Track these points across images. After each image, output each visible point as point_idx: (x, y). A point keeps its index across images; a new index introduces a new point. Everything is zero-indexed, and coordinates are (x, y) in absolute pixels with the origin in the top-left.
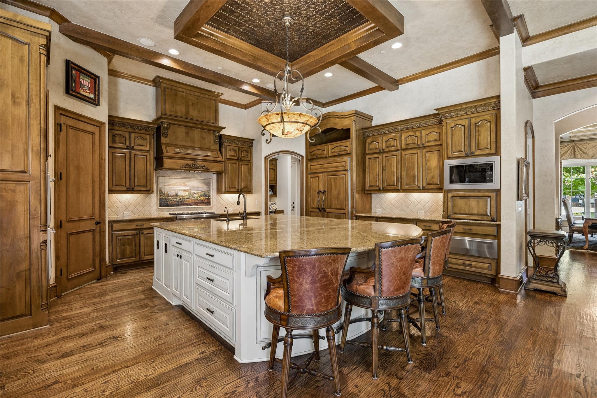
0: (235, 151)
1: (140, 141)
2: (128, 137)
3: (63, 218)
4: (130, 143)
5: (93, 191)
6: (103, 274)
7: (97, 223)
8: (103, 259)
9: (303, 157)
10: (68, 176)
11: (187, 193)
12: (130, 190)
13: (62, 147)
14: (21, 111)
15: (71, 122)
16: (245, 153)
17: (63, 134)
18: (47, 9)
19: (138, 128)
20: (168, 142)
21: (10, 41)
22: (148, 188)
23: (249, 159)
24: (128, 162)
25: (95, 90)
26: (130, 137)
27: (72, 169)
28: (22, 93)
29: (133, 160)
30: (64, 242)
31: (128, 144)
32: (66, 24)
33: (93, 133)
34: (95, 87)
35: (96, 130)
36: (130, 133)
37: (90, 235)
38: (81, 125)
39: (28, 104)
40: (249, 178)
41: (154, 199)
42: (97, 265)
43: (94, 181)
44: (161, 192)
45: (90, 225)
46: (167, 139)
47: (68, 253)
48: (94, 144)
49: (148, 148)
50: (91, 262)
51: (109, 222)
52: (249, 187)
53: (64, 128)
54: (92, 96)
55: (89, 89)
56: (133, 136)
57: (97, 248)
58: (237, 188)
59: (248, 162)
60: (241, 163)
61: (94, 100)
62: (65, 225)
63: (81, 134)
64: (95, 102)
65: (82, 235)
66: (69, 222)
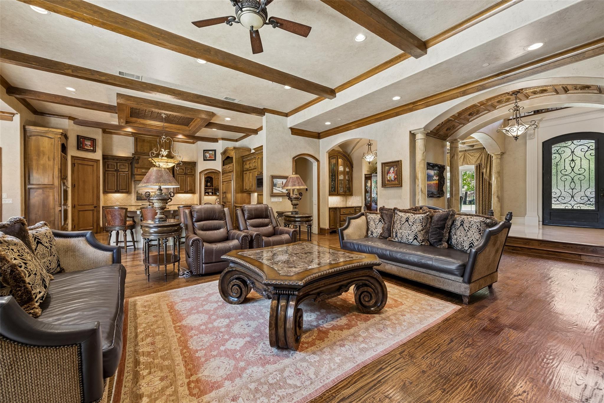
0: (183, 170)
1: (122, 167)
2: (116, 165)
3: (76, 203)
4: (117, 168)
5: (93, 192)
6: (99, 231)
7: (95, 207)
8: (98, 224)
9: (220, 172)
10: (79, 186)
11: (154, 194)
12: (117, 192)
13: (76, 172)
14: (51, 163)
15: (80, 162)
16: (190, 170)
17: (76, 168)
18: (67, 116)
19: (121, 160)
20: (139, 166)
21: (47, 138)
22: (127, 191)
23: (193, 173)
24: (116, 178)
25: (93, 146)
26: (117, 165)
27: (81, 182)
28: (51, 156)
29: (118, 176)
30: (76, 214)
31: (116, 168)
32: (76, 120)
33: (93, 166)
34: (93, 144)
35: (95, 164)
36: (117, 163)
37: (91, 212)
38: (86, 163)
39: (54, 160)
40: (193, 185)
41: (133, 196)
42: (95, 226)
43: (93, 188)
44: (137, 193)
45: (91, 208)
46: (138, 165)
47: (79, 218)
48: (93, 170)
49: (127, 170)
50: (92, 225)
51: (103, 207)
52: (193, 190)
53: (76, 165)
54: (92, 148)
55: (90, 145)
56: (118, 164)
57: (95, 218)
58: (185, 190)
59: (193, 175)
60: (187, 176)
61: (93, 150)
62: (77, 206)
63: (86, 166)
64: (94, 151)
65: (86, 211)
66: (79, 205)
